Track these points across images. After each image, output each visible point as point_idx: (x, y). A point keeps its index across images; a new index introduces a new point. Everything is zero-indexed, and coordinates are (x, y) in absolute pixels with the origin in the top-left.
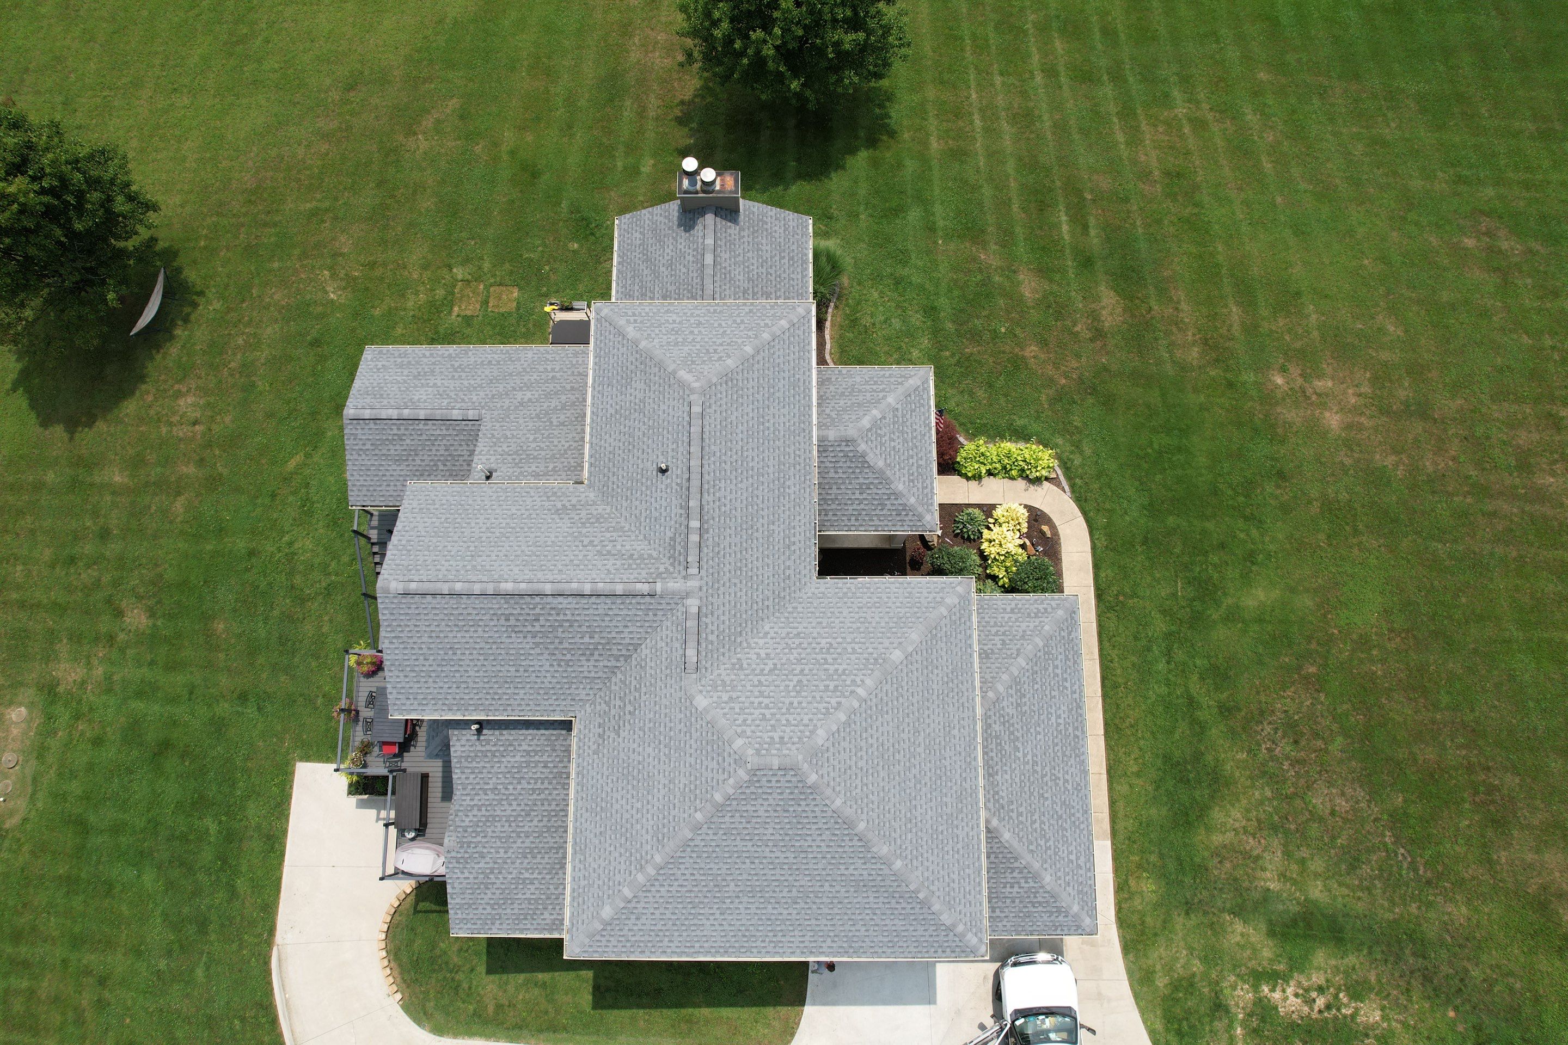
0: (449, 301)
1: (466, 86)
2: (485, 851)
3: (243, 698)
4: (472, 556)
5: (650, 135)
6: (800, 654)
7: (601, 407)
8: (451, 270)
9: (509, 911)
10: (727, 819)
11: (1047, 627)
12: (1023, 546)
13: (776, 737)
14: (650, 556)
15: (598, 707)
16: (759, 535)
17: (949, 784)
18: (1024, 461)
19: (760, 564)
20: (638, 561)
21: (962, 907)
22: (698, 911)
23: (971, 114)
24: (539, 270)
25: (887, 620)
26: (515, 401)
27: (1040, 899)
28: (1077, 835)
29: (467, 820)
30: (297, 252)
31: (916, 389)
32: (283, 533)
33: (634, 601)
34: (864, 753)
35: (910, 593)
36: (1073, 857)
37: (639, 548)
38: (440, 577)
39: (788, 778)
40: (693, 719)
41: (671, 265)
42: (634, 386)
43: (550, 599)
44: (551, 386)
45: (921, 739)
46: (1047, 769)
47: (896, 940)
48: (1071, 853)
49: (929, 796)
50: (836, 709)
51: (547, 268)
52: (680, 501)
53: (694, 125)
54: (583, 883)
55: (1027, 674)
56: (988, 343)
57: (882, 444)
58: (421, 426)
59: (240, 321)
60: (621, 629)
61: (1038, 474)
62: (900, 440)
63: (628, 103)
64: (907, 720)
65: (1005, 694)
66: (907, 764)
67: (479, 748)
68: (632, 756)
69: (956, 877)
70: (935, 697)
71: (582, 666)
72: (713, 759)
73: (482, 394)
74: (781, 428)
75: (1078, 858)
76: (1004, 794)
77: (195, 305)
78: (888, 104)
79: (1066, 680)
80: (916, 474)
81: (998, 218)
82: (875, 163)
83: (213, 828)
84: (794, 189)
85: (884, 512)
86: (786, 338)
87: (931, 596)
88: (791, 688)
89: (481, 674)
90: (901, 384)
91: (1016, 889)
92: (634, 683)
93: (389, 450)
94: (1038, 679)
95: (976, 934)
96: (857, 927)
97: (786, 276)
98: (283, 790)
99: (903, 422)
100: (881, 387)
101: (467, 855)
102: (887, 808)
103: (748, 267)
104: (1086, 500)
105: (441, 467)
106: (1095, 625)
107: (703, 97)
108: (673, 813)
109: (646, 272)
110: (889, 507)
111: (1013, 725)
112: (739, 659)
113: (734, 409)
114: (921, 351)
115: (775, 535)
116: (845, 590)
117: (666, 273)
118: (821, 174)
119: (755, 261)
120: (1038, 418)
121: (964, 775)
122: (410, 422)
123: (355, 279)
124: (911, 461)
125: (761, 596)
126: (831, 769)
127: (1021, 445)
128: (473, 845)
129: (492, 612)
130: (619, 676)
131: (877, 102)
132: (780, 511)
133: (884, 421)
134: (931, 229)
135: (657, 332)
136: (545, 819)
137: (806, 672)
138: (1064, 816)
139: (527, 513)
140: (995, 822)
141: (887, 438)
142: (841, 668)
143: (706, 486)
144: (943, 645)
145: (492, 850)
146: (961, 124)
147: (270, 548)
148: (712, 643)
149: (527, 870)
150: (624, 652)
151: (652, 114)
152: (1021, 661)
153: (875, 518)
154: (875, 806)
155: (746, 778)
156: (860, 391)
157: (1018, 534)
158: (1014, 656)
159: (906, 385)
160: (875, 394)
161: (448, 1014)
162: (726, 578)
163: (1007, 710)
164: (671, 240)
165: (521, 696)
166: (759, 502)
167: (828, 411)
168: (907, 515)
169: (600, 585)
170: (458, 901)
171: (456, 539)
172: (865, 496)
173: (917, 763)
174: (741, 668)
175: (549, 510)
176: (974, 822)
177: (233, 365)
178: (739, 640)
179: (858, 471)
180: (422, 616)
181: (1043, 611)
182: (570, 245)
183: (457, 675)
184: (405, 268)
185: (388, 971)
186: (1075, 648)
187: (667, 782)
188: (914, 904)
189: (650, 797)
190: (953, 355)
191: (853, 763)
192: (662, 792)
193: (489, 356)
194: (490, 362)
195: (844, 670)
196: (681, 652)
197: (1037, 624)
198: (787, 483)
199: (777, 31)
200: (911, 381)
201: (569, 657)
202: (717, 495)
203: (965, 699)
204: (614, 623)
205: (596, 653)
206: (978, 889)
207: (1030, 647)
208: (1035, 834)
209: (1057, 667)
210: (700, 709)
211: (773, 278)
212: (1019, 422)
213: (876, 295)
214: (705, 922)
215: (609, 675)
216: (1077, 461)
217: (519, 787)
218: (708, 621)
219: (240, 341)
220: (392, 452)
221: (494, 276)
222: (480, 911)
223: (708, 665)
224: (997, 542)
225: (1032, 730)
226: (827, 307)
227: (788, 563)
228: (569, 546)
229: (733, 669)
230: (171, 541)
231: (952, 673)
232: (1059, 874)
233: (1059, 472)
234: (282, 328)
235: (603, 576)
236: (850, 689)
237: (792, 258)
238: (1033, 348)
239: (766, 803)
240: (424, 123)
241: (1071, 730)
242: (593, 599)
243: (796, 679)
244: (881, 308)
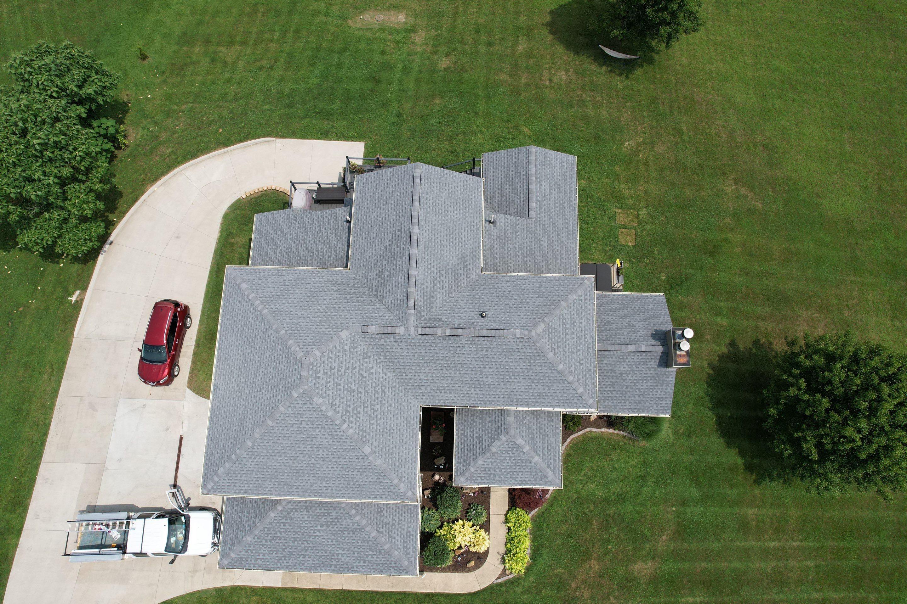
0: (624, 207)
1: (772, 212)
3: (400, 115)
4: (435, 211)
5: (745, 323)
6: (371, 392)
7: (527, 281)
8: (645, 207)
9: (263, 242)
10: (280, 347)
11: (396, 553)
12: (460, 548)
13: (321, 375)
14: (432, 307)
15: (352, 281)
16: (444, 371)
17: (294, 478)
18: (516, 553)
19: (427, 371)
20: (429, 301)
21: (227, 480)
22: (240, 333)
23: (779, 540)
24: (646, 257)
25: (391, 446)
26: (540, 237)
27: (239, 533)
28: (273, 560)
29: (307, 219)
30: (654, 124)
31: (545, 476)
32: (487, 128)
33: (405, 298)
34: (310, 426)
35: (408, 462)
36: (261, 556)
37: (437, 301)
38: (423, 195)
39: (296, 380)
40: (335, 330)
41: (629, 325)
42: (538, 299)
43: (408, 252)
44: (551, 257)
45: (319, 462)
46: (311, 545)
47: (215, 442)
48: (264, 556)
49: (287, 465)
50: (335, 410)
51: (648, 261)
52: (463, 324)
53: (754, 351)
54: (261, 274)
55: (367, 536)
56: (600, 536)
57: (507, 451)
58: (525, 187)
59: (611, 97)
60: (391, 291)
61: (507, 561)
62: (510, 464)
63: (767, 309)
64: (330, 454)
65: (354, 521)
66: (305, 453)
67: (340, 222)
68: (322, 298)
69: (243, 478)
70: (344, 472)
71: (374, 272)
72: (312, 340)
73: (546, 219)
74: (512, 387)
75: (261, 559)
76: (296, 515)
77: (620, 75)
78: (781, 480)
79: (364, 562)
80: (489, 473)
81: (695, 551)
82: (733, 469)
83: (335, 107)
84: (710, 413)
85: (466, 452)
86: (571, 391)
87: (406, 475)
88: (350, 385)
89: (373, 219)
90: (549, 467)
91: (246, 519)
92: (362, 299)
93: (512, 171)
94: (364, 544)
95: (212, 488)
96: (223, 420)
97: (627, 398)
98: (351, 137)
99: (523, 466)
100: (546, 453)
102: (280, 438)
103: (630, 373)
104: (491, 593)
105: (503, 199)
106: (410, 590)
107: (776, 357)
108: (288, 319)
109: (626, 311)
110: (469, 455)
111: (336, 525)
112: (370, 357)
113: (521, 357)
114: (594, 490)
115: (445, 381)
116: (412, 422)
117: (624, 323)
118: (722, 432)
119: (634, 377)
120: (547, 565)
121: (300, 488)
122: (527, 181)
123: (638, 155)
124: (498, 470)
125: (408, 371)
126: (300, 405)
127: (528, 552)
129: (403, 222)
130: (367, 292)
131: (782, 473)
132: (459, 385)
133: (522, 453)
134: (684, 503)
135: (573, 313)
136: (304, 258)
137: (360, 395)
138: (284, 553)
139: (463, 241)
140: (280, 508)
141: (511, 455)
142: (361, 416)
143: (471, 339)
144: (375, 480)
145: (292, 232)
146: (770, 532)
147: (479, 122)
148: (379, 341)
149: (281, 250)
150: (379, 294)
151: (761, 325)
152: (374, 534)
153: (462, 446)
154: (280, 431)
155: (298, 357)
156: (543, 440)
157: (468, 545)
158: (378, 529)
159: (548, 470)
160: (541, 449)
161: (233, 220)
162: (417, 350)
163: (345, 521)
164: (646, 326)
165: (361, 241)
166: (464, 372)
167: (528, 418)
168: (464, 466)
169: (414, 279)
170: (270, 217)
171: (447, 203)
172: (476, 439)
173: (305, 458)
174: (364, 358)
175: (464, 253)
176: (274, 492)
177: (584, 96)
178: (382, 357)
179: (490, 435)
180: (402, 187)
181: (408, 551)
182: (664, 274)
183: (373, 207)
184: (645, 182)
185: (256, 191)
186: (384, 571)
187: (305, 316)
188: (230, 452)
189: (298, 307)
190: (591, 512)
191: (304, 419)
192: (300, 314)
193: (571, 223)
194: (567, 223)
195: (359, 417)
196: (374, 324)
197: (399, 546)
198: (477, 389)
199: (806, 397)
200: (550, 473)
201: (379, 264)
202: (466, 346)
203: (344, 492)
204: (394, 288)
205: (380, 279)
206: (237, 491)
207: (383, 540)
208: (274, 533)
209: (372, 557)
210: (341, 333)
211: (624, 389)
212: (544, 553)
213: (633, 463)
214: (234, 337)
215: (369, 286)
216: (518, 590)
218: (392, 339)
219: (598, 99)
220: (511, 173)
221: (642, 231)
222: (265, 228)
223: (366, 339)
224: (462, 530)
225: (333, 537)
226: (623, 431)
227: (428, 388)
228: (440, 263)
229: (364, 353)
230: (485, 75)
231: (359, 485)
232: (252, 546)
233: (510, 577)
234: (606, 119)
235: (420, 281)
236: (347, 419)
237: (639, 403)
238: (597, 566)
239: (285, 368)
240: (744, 189)
241: (335, 562)
242: (407, 276)
243: (356, 389)
244: (623, 466)
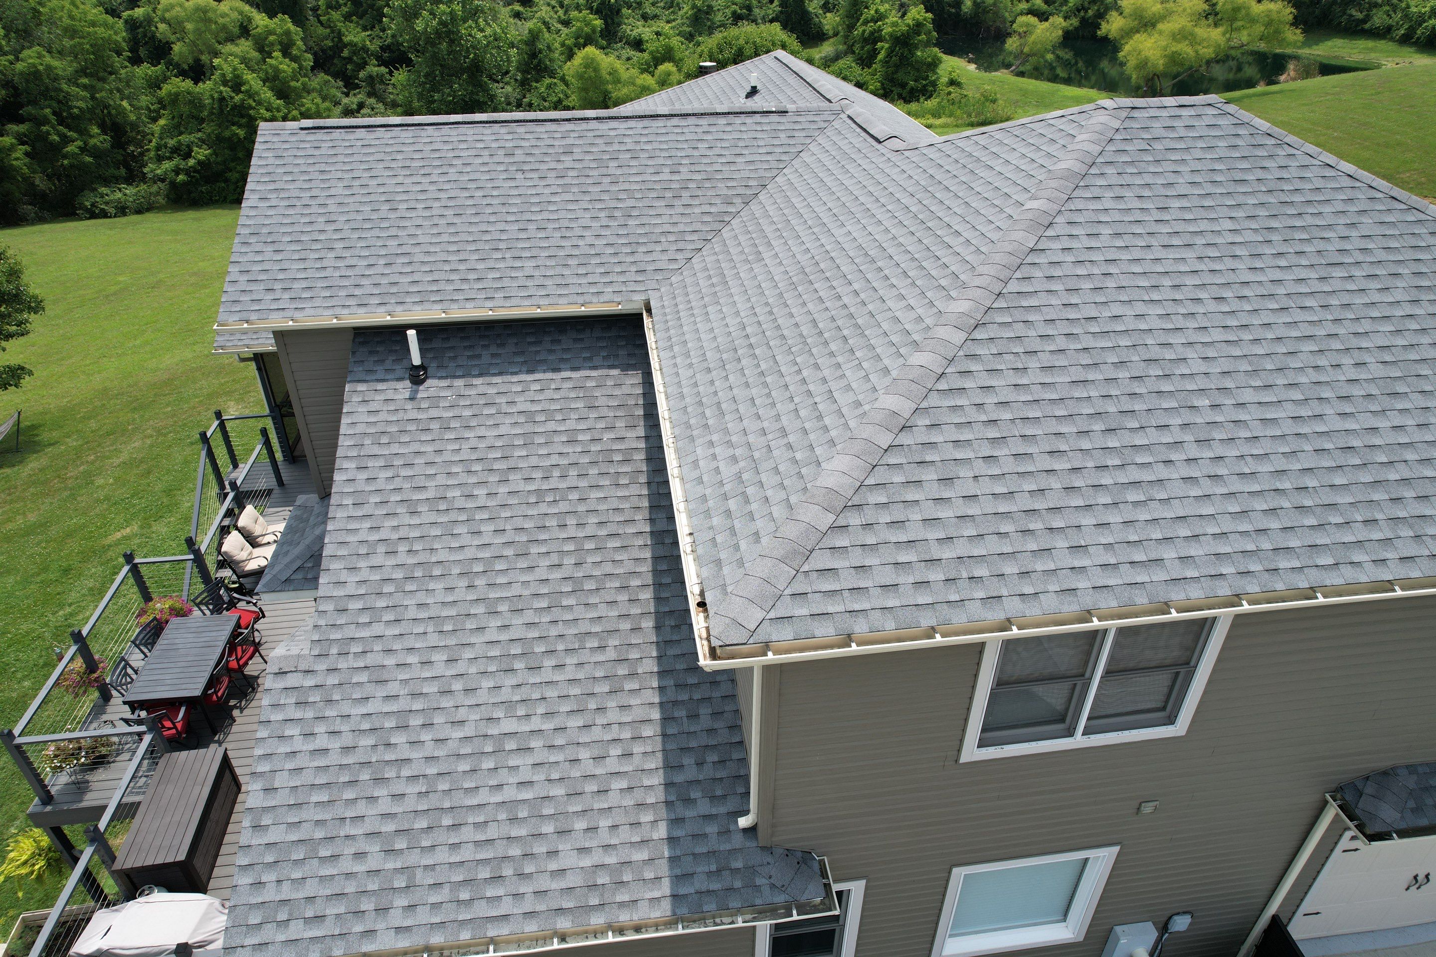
2: (390, 661)
33: (749, 121)
43: (593, 125)
60: (730, 159)
67: (412, 415)
71: (658, 215)
101: (332, 680)
128: (356, 648)
129: (480, 146)
145: (412, 659)
183: (391, 243)
196: (859, 140)
201: (630, 203)
204: (716, 151)
217: (503, 489)
